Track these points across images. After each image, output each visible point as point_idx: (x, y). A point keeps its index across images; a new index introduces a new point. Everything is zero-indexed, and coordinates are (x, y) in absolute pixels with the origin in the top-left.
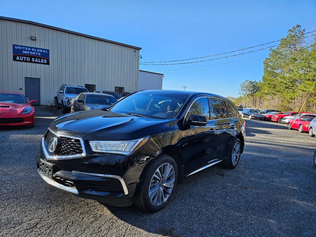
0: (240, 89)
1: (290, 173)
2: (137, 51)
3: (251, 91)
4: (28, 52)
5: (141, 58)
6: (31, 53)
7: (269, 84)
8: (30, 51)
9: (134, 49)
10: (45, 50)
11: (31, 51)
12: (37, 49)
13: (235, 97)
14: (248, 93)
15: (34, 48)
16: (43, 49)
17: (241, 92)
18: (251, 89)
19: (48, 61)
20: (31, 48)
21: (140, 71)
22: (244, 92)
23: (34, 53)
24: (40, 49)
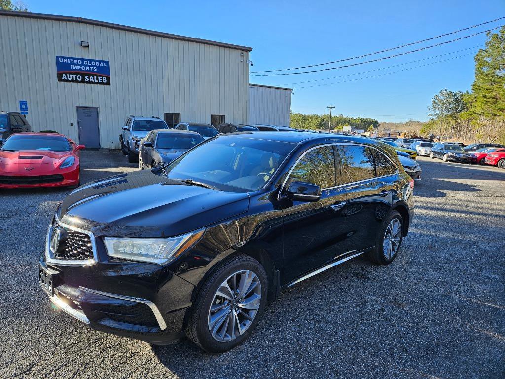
0: (432, 107)
1: (494, 273)
2: (245, 53)
3: (452, 109)
4: (79, 67)
5: (252, 65)
6: (83, 68)
7: (485, 97)
8: (81, 65)
9: (240, 51)
10: (103, 62)
11: (83, 64)
12: (91, 61)
13: (422, 121)
14: (446, 113)
15: (87, 60)
16: (100, 62)
17: (432, 113)
18: (451, 106)
19: (108, 79)
20: (83, 60)
21: (250, 85)
22: (438, 112)
23: (87, 68)
24: (95, 61)
